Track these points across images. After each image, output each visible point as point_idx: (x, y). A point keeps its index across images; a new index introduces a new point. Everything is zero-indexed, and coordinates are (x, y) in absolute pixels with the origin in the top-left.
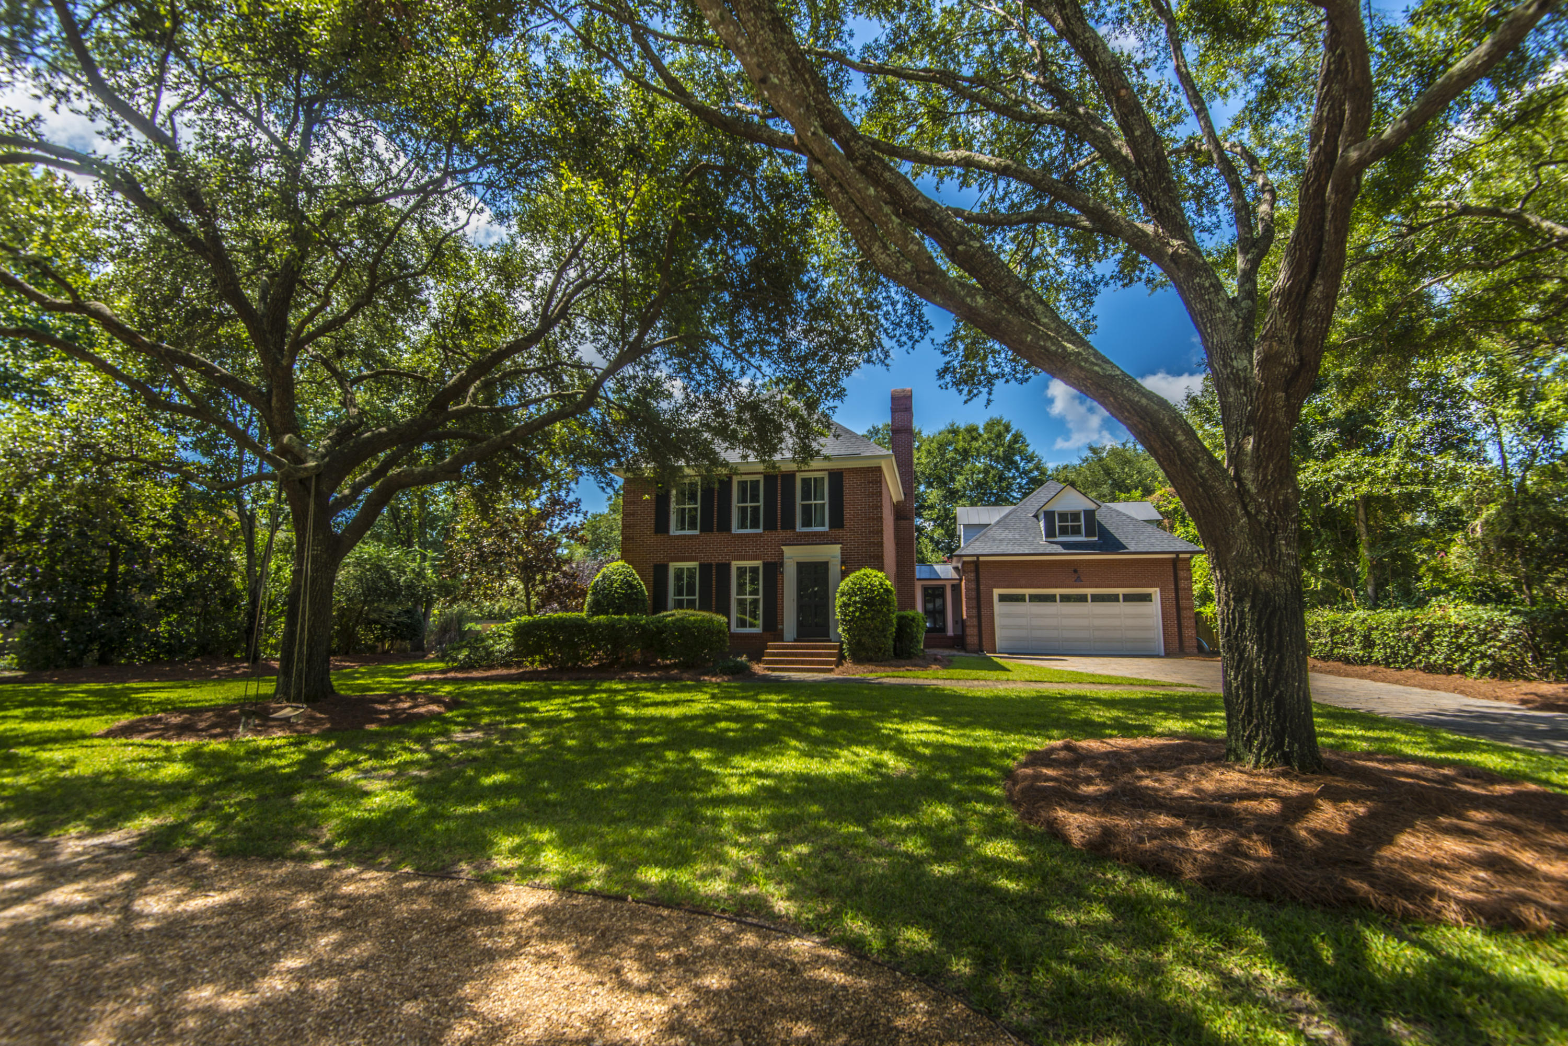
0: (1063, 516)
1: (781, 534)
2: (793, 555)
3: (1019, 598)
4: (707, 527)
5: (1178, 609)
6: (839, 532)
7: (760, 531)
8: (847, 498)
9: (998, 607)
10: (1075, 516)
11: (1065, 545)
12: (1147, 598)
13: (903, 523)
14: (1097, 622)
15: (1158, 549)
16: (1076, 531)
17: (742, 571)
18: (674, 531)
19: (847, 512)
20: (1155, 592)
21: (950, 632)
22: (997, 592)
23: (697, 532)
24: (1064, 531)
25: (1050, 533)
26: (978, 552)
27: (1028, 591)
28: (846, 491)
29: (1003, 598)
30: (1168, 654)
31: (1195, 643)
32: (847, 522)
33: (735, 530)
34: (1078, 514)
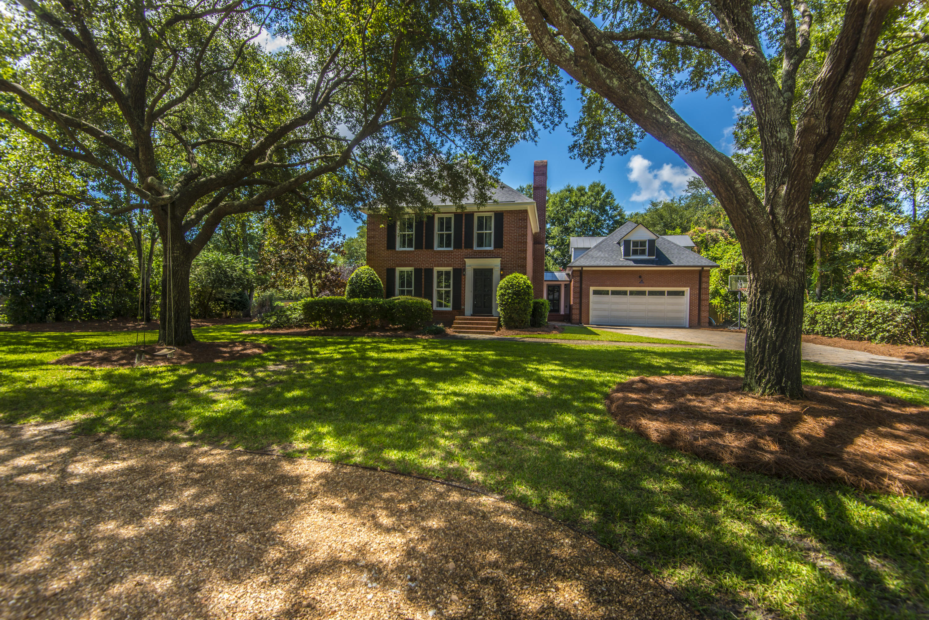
0: (636, 244)
1: (464, 251)
2: (471, 264)
3: (605, 293)
4: (419, 246)
5: (700, 300)
6: (498, 250)
7: (451, 249)
8: (506, 229)
9: (592, 297)
10: (643, 243)
11: (635, 261)
12: (682, 293)
13: (538, 246)
14: (651, 308)
15: (691, 264)
16: (643, 252)
18: (398, 248)
19: (505, 238)
20: (687, 290)
21: (562, 312)
22: (592, 289)
23: (413, 249)
24: (635, 252)
25: (627, 253)
26: (583, 264)
27: (610, 289)
28: (505, 225)
29: (596, 293)
30: (691, 327)
31: (707, 320)
32: (505, 245)
33: (436, 248)
34: (645, 242)
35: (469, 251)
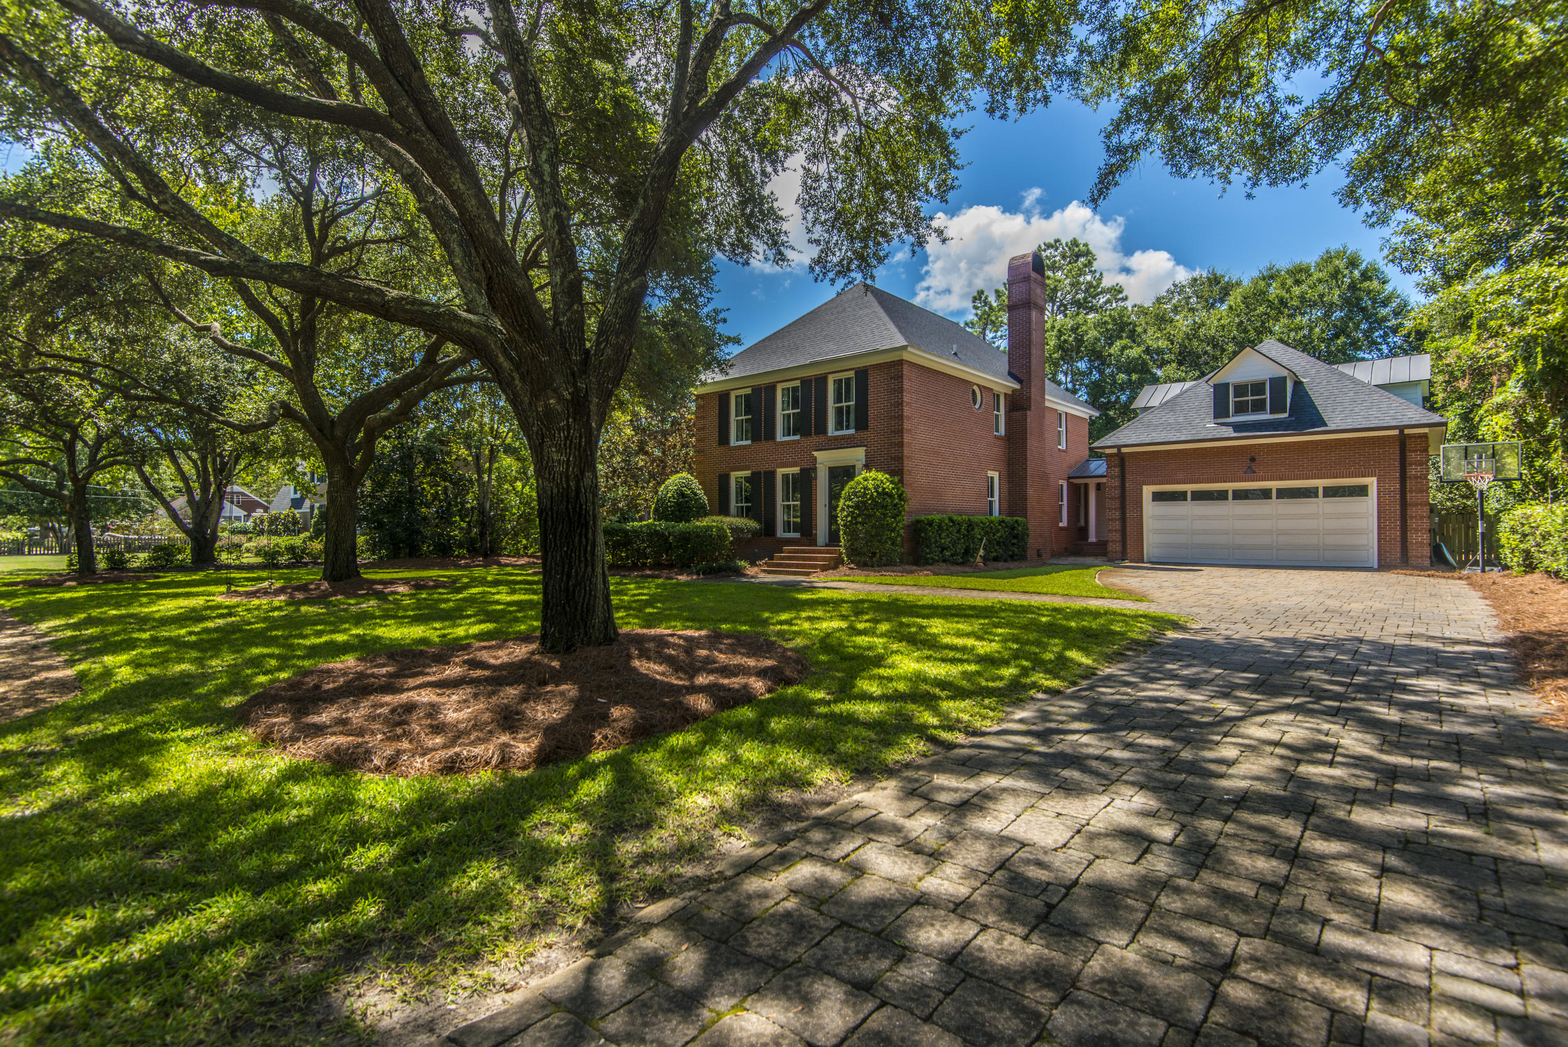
0: (1241, 389)
1: (815, 439)
2: (825, 459)
3: (1179, 497)
4: (755, 438)
5: (1404, 504)
6: (863, 434)
8: (871, 397)
9: (1150, 508)
10: (1258, 388)
11: (1238, 427)
12: (1362, 491)
14: (1284, 525)
15: (1374, 423)
16: (1259, 406)
17: (785, 477)
19: (872, 412)
20: (1372, 482)
21: (1092, 539)
22: (1148, 491)
24: (1241, 408)
25: (1220, 410)
26: (1120, 443)
27: (1189, 488)
28: (871, 390)
29: (1158, 497)
30: (1384, 565)
31: (1427, 551)
32: (872, 423)
33: (780, 437)
34: (1263, 384)
35: (821, 438)
